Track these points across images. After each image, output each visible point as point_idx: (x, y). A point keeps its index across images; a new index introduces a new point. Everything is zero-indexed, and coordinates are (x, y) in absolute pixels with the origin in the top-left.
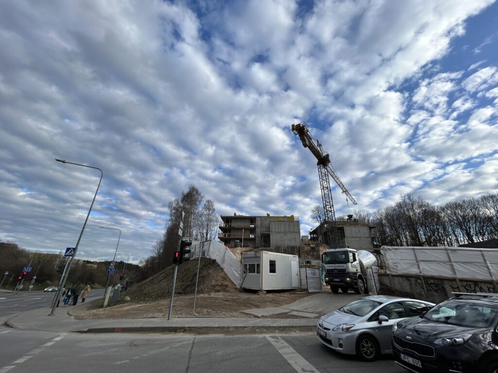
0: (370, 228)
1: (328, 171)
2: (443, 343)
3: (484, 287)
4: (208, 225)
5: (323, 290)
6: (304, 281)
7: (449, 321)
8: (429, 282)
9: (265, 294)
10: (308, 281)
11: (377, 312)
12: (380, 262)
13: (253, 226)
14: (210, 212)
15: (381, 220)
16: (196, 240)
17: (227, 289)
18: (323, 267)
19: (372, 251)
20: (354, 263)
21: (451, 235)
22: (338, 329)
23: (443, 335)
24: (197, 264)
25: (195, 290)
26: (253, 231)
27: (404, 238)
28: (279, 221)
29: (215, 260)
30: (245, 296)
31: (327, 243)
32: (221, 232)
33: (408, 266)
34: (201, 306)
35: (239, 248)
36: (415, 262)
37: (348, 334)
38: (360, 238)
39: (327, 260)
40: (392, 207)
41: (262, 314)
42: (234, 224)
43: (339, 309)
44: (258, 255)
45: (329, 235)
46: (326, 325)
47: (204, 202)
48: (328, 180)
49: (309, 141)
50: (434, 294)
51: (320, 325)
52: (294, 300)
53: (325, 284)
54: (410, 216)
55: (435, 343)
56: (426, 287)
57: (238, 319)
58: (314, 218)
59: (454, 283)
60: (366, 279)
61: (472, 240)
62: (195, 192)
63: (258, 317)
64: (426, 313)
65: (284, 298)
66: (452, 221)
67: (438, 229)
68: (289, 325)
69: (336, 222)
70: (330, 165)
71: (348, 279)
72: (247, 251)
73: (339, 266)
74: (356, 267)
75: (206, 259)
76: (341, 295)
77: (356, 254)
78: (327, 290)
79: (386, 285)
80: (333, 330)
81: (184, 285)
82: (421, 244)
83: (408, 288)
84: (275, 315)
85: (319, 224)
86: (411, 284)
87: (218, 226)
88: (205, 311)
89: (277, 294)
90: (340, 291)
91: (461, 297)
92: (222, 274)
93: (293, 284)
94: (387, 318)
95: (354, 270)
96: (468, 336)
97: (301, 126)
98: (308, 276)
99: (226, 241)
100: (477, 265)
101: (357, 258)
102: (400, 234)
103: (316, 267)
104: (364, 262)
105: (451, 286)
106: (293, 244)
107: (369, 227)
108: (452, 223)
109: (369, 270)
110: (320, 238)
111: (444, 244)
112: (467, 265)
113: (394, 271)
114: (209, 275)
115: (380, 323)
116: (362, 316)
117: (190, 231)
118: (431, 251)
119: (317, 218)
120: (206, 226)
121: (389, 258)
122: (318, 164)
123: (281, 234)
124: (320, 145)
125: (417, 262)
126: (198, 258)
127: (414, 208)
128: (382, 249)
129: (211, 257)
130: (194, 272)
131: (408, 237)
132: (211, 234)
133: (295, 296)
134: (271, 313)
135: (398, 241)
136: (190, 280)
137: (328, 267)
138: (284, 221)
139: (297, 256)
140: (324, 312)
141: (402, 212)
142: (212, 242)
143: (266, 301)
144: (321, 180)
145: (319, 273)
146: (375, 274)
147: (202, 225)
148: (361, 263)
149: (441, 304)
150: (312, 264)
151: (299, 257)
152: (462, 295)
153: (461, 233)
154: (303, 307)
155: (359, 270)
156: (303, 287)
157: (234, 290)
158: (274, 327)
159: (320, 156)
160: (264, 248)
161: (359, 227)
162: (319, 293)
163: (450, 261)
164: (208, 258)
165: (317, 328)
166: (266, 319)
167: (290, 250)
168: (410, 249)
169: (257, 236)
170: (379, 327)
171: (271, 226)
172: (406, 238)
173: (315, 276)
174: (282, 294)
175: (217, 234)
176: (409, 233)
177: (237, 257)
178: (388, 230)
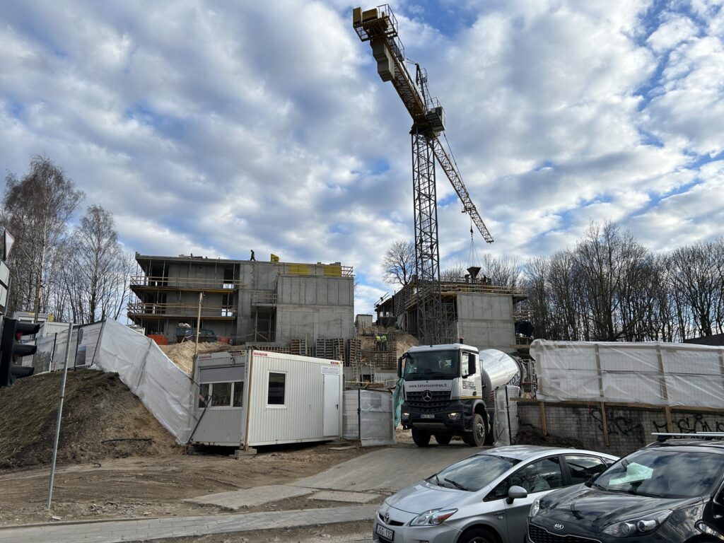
0: (516, 300)
1: (434, 154)
2: (620, 531)
3: (711, 421)
4: (95, 279)
5: (396, 440)
6: (352, 422)
7: (640, 489)
8: (616, 416)
9: (254, 456)
10: (362, 420)
11: (507, 480)
12: (525, 376)
13: (230, 286)
14: (105, 241)
15: (540, 282)
16: (59, 319)
17: (150, 449)
18: (400, 387)
19: (513, 350)
20: (470, 378)
21: (672, 318)
22: (420, 521)
23: (622, 517)
24: (60, 387)
25: (52, 455)
26: (229, 299)
27: (582, 324)
28: (301, 276)
29: (117, 375)
30: (199, 463)
31: (416, 333)
32: (135, 298)
33: (580, 382)
34: (70, 496)
35: (190, 344)
36: (594, 374)
37: (441, 531)
38: (492, 321)
39: (410, 372)
40: (568, 253)
41: (243, 504)
42: (176, 280)
43: (428, 480)
44: (239, 360)
45: (421, 314)
46: (394, 516)
47: (82, 211)
48: (432, 178)
49: (397, 65)
50: (621, 440)
51: (382, 517)
52: (324, 466)
53: (400, 427)
54: (601, 277)
55: (606, 532)
56: (609, 426)
57: (176, 519)
58: (391, 272)
59: (661, 415)
60: (492, 413)
61: (709, 331)
62: (51, 180)
63: (232, 511)
64: (598, 476)
65: (300, 463)
66: (680, 290)
67: (650, 306)
68: (308, 524)
69: (439, 282)
70: (441, 137)
71: (453, 414)
72: (211, 352)
73: (437, 385)
74: (473, 388)
75: (87, 371)
76: (433, 450)
77: (477, 357)
78: (404, 441)
79: (531, 425)
80: (410, 524)
81: (18, 444)
82: (613, 338)
83: (573, 429)
84: (274, 503)
85: (402, 286)
86: (579, 422)
87: (128, 283)
88: (83, 507)
89: (283, 454)
90: (433, 440)
91: (667, 442)
92: (137, 412)
93: (325, 430)
94: (525, 491)
95: (468, 393)
96: (665, 514)
97: (380, 16)
98: (362, 409)
99: (151, 325)
100: (708, 381)
101: (477, 367)
102: (576, 317)
103: (384, 389)
104: (491, 377)
105: (654, 423)
106: (333, 333)
107: (514, 298)
108: (680, 294)
109: (501, 393)
110: (400, 321)
111: (657, 336)
112: (690, 380)
113: (552, 394)
114: (97, 413)
115: (510, 501)
116: (475, 490)
117: (37, 294)
118: (627, 350)
119: (396, 272)
120: (90, 281)
121: (546, 367)
122: (412, 133)
123: (305, 310)
124: (422, 80)
125: (600, 374)
126: (64, 370)
127: (613, 258)
128: (533, 347)
129: (104, 366)
130: (49, 407)
131: (591, 323)
132: (106, 305)
133: (328, 456)
134: (264, 500)
135: (570, 330)
136: (37, 429)
137: (411, 386)
138: (316, 277)
139: (340, 364)
140: (393, 490)
141: (588, 265)
142: (106, 326)
143: (256, 472)
144: (416, 174)
145: (391, 402)
146: (511, 403)
147: (78, 278)
148: (485, 380)
149: (628, 458)
150: (376, 381)
151: (347, 364)
152: (670, 437)
153: (692, 317)
154: (345, 480)
155: (480, 394)
156: (349, 436)
157: (170, 450)
158: (269, 530)
159: (421, 111)
160: (258, 345)
161: (491, 296)
162: (385, 446)
163: (661, 372)
164: (95, 371)
165: (375, 524)
166: (253, 514)
167: (326, 349)
168: (590, 347)
169: (240, 311)
170: (506, 510)
171: (279, 286)
172: (587, 325)
173: (380, 409)
174: (297, 455)
175: (125, 305)
176: (593, 312)
177: (182, 367)
178: (552, 305)
